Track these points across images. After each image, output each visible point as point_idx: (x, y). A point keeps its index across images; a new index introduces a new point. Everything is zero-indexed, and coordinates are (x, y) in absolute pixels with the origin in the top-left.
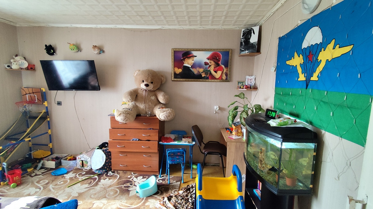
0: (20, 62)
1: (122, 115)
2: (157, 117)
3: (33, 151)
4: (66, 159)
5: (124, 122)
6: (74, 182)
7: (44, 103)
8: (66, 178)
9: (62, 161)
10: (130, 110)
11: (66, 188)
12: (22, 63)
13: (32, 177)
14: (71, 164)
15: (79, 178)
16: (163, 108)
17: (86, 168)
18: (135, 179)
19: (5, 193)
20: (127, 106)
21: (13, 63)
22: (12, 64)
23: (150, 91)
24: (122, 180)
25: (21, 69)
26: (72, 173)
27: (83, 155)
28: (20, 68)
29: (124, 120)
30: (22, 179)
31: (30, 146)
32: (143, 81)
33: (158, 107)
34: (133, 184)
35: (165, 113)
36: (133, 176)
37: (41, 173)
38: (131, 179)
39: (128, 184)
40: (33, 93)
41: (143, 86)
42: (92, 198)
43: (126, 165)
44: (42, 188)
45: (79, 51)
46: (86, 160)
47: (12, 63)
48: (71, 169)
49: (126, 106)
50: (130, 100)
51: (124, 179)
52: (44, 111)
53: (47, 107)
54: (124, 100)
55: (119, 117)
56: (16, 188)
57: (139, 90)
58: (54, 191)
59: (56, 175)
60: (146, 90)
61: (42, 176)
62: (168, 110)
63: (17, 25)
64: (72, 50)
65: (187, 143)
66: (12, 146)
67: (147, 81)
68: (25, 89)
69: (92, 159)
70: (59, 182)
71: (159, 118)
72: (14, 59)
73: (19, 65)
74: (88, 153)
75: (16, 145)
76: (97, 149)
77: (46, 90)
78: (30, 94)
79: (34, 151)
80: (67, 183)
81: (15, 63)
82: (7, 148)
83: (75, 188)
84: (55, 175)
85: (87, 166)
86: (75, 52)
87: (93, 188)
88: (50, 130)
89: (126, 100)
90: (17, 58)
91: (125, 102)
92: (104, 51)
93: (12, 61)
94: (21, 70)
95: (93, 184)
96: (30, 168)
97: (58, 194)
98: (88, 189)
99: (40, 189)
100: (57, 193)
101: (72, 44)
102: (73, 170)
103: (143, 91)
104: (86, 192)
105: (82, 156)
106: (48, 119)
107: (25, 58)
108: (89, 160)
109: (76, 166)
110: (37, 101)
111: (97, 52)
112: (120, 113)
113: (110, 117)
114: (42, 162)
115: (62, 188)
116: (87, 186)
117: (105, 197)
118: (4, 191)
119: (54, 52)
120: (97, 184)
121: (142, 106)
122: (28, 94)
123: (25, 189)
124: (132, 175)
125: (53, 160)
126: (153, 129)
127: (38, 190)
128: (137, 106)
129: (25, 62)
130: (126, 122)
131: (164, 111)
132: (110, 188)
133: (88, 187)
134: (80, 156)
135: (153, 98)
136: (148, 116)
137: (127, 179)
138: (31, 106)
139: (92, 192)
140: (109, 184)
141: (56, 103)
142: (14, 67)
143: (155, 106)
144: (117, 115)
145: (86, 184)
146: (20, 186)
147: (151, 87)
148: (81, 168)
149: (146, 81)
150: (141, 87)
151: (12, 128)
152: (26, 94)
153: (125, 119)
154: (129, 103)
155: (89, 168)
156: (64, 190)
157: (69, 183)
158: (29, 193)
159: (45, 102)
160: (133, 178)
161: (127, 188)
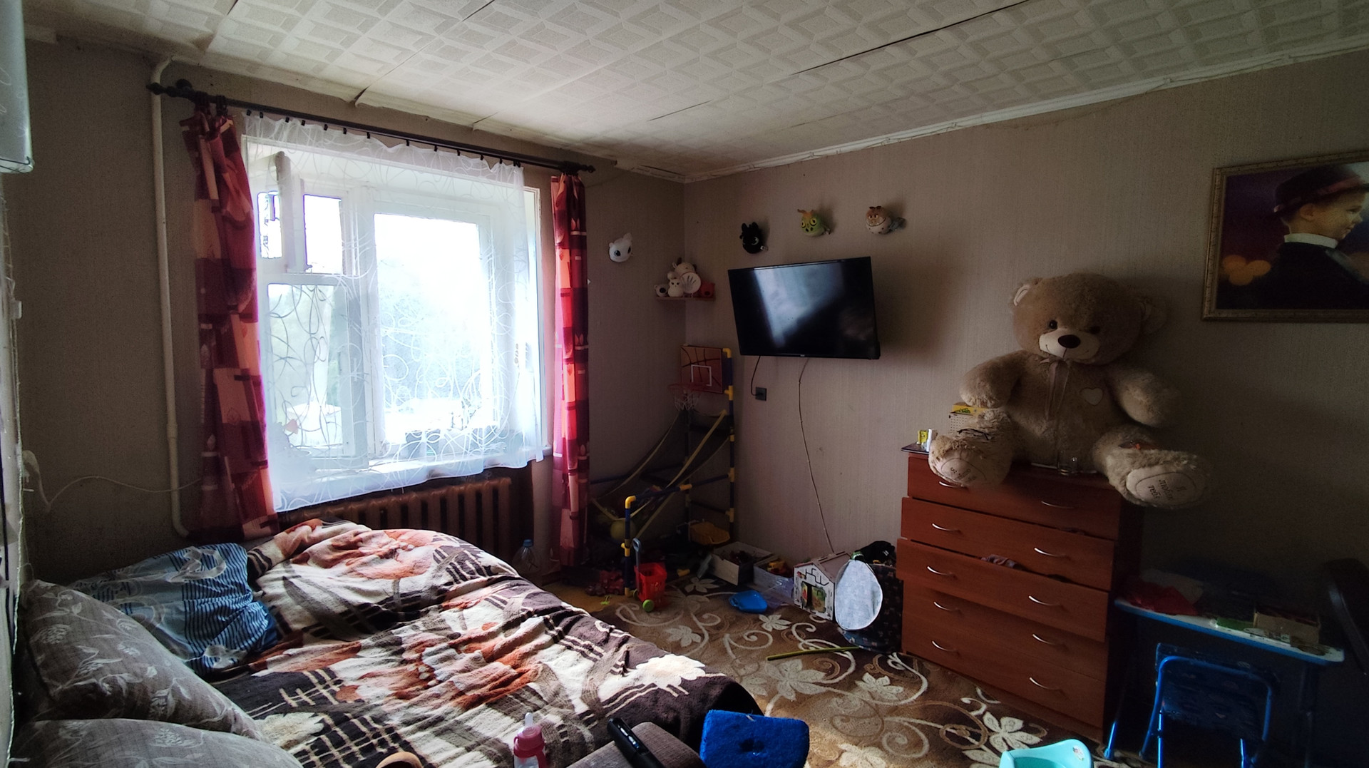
0: (685, 276)
1: (956, 455)
2: (1114, 481)
3: (692, 522)
4: (765, 567)
5: (962, 483)
6: (782, 650)
7: (726, 392)
8: (764, 626)
9: (756, 569)
10: (989, 438)
11: (764, 659)
12: (690, 280)
13: (687, 594)
14: (777, 585)
15: (800, 642)
16: (1144, 446)
17: (818, 614)
18: (989, 720)
19: (630, 618)
20: (976, 420)
21: (671, 281)
22: (670, 284)
23: (1080, 366)
24: (940, 703)
25: (686, 296)
26: (779, 616)
27: (813, 567)
28: (684, 293)
29: (960, 476)
30: (665, 593)
31: (687, 505)
32: (1053, 326)
33: (1120, 438)
34: (984, 740)
35: (1157, 469)
36: (984, 707)
37: (705, 591)
38: (974, 714)
39: (963, 731)
40: (705, 360)
41: (1050, 344)
42: (836, 728)
43: (955, 649)
44: (707, 637)
45: (825, 230)
46: (819, 585)
47: (669, 281)
48: (778, 604)
49: (971, 422)
50: (991, 398)
51: (945, 704)
52: (724, 412)
53: (731, 403)
54: (966, 397)
55: (943, 461)
56: (652, 614)
57: (1031, 359)
58: (734, 657)
59: (740, 608)
60: (1061, 362)
61: (707, 600)
62: (1176, 459)
63: (687, 181)
64: (807, 230)
65: (1285, 646)
66: (652, 498)
67: (1069, 322)
68: (688, 349)
69: (838, 590)
70: (747, 634)
71: (1120, 489)
72: (673, 270)
73: (683, 286)
74: (827, 565)
75: (662, 498)
76: (856, 559)
77: (732, 353)
78: (698, 362)
79: (695, 521)
80: (767, 645)
81: (675, 282)
82: (642, 501)
83: (788, 670)
84: (737, 609)
85: (822, 610)
86: (815, 236)
87: (839, 691)
88: (732, 469)
89: (973, 400)
90: (681, 268)
91: (970, 404)
92: (904, 220)
93: (670, 276)
94: (686, 299)
95: (841, 678)
96: (683, 567)
97: (742, 672)
98: (824, 689)
99: (702, 636)
100: (742, 666)
101: (809, 211)
102: (781, 607)
103: (1049, 364)
104: (818, 696)
105: (809, 568)
106: (732, 438)
107: (695, 267)
108: (829, 588)
109: (790, 597)
110: (711, 385)
111: (881, 226)
112: (947, 447)
113: (906, 455)
114: (709, 558)
115: (754, 656)
116: (820, 676)
117: (879, 746)
118: (629, 613)
119: (762, 242)
120: (850, 684)
121: (1038, 428)
122: (693, 364)
123: (671, 624)
124: (977, 696)
125: (734, 558)
126: (1087, 534)
127: (697, 638)
128: (1016, 427)
129: (696, 277)
130: (968, 485)
131: (1152, 461)
132: (897, 719)
133: (825, 682)
134: (805, 568)
135: (1094, 396)
136: (1064, 472)
137: (956, 707)
138: (699, 397)
139: (835, 704)
140: (889, 701)
141: (754, 393)
142: (674, 291)
143: (1103, 434)
144: (937, 454)
145: (818, 669)
146: (660, 612)
147: (1089, 348)
148: (804, 608)
149: (1065, 324)
150: (1043, 347)
151: (656, 451)
152: (691, 364)
153: (968, 471)
154: (984, 410)
155: (828, 618)
156: (759, 666)
157: (770, 647)
158: (678, 639)
159: (728, 389)
160: (981, 712)
161: (958, 746)
